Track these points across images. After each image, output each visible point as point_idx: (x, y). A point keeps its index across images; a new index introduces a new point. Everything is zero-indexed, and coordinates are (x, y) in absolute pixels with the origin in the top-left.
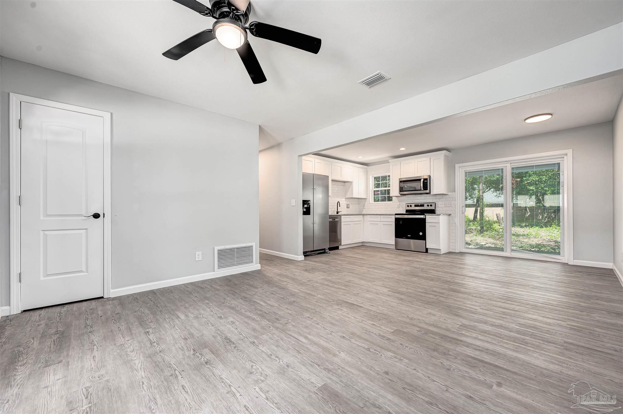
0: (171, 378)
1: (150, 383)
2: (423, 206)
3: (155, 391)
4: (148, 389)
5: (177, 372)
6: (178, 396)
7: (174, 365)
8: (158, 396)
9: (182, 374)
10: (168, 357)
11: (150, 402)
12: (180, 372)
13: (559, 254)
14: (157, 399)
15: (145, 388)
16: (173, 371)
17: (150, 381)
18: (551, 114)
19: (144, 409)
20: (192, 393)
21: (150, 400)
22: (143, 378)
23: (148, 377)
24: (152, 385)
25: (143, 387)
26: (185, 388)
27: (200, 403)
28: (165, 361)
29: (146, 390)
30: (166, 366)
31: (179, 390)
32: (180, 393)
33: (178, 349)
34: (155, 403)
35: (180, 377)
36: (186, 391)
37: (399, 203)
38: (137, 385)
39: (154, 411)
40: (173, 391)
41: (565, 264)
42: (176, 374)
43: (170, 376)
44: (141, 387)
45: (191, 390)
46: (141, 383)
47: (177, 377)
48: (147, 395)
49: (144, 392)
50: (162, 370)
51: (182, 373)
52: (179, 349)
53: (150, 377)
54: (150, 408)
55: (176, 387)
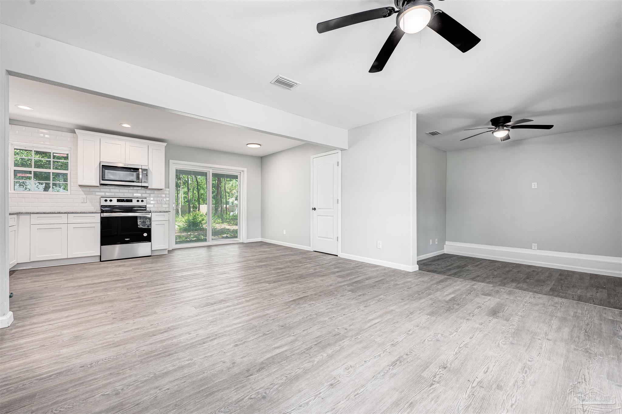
0: (485, 386)
1: (506, 399)
2: (131, 201)
3: (509, 389)
4: (512, 396)
5: (474, 385)
6: (496, 371)
7: (468, 392)
8: (510, 384)
9: (474, 380)
10: (461, 405)
11: (520, 386)
12: (472, 382)
13: (237, 237)
14: (513, 383)
15: (514, 399)
16: (475, 389)
17: (504, 400)
18: (260, 145)
19: (528, 386)
20: (485, 365)
21: (519, 387)
22: (508, 410)
23: (502, 406)
24: (506, 396)
25: (515, 402)
26: (485, 370)
27: (489, 357)
28: (469, 404)
29: (515, 397)
30: (475, 398)
31: (492, 374)
32: (493, 372)
33: (437, 403)
34: (517, 383)
35: (477, 380)
36: (487, 369)
37: (85, 196)
38: (519, 410)
39: (523, 379)
40: (495, 377)
41: (243, 243)
42: (477, 384)
43: (483, 388)
44: (516, 404)
45: (484, 366)
46: (514, 407)
47: (480, 382)
48: (517, 392)
49: (518, 398)
50: (483, 399)
51: (472, 380)
52: (437, 401)
53: (501, 404)
54: (523, 383)
55: (490, 377)
